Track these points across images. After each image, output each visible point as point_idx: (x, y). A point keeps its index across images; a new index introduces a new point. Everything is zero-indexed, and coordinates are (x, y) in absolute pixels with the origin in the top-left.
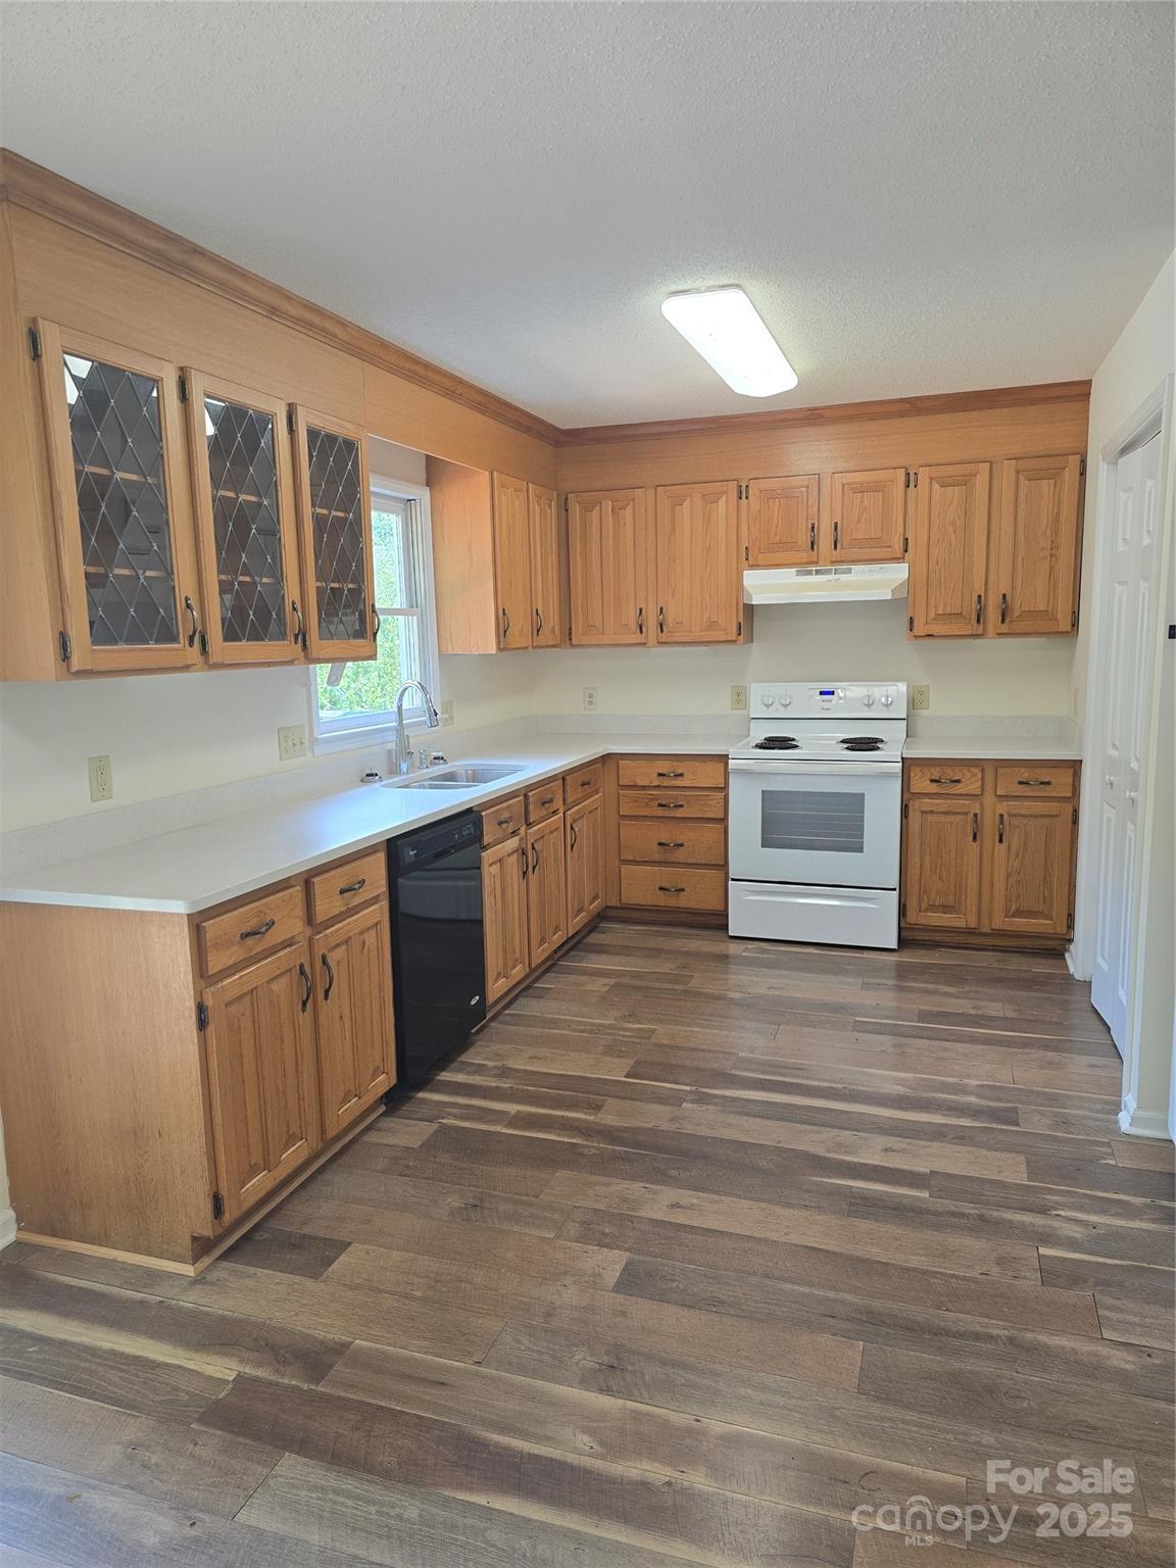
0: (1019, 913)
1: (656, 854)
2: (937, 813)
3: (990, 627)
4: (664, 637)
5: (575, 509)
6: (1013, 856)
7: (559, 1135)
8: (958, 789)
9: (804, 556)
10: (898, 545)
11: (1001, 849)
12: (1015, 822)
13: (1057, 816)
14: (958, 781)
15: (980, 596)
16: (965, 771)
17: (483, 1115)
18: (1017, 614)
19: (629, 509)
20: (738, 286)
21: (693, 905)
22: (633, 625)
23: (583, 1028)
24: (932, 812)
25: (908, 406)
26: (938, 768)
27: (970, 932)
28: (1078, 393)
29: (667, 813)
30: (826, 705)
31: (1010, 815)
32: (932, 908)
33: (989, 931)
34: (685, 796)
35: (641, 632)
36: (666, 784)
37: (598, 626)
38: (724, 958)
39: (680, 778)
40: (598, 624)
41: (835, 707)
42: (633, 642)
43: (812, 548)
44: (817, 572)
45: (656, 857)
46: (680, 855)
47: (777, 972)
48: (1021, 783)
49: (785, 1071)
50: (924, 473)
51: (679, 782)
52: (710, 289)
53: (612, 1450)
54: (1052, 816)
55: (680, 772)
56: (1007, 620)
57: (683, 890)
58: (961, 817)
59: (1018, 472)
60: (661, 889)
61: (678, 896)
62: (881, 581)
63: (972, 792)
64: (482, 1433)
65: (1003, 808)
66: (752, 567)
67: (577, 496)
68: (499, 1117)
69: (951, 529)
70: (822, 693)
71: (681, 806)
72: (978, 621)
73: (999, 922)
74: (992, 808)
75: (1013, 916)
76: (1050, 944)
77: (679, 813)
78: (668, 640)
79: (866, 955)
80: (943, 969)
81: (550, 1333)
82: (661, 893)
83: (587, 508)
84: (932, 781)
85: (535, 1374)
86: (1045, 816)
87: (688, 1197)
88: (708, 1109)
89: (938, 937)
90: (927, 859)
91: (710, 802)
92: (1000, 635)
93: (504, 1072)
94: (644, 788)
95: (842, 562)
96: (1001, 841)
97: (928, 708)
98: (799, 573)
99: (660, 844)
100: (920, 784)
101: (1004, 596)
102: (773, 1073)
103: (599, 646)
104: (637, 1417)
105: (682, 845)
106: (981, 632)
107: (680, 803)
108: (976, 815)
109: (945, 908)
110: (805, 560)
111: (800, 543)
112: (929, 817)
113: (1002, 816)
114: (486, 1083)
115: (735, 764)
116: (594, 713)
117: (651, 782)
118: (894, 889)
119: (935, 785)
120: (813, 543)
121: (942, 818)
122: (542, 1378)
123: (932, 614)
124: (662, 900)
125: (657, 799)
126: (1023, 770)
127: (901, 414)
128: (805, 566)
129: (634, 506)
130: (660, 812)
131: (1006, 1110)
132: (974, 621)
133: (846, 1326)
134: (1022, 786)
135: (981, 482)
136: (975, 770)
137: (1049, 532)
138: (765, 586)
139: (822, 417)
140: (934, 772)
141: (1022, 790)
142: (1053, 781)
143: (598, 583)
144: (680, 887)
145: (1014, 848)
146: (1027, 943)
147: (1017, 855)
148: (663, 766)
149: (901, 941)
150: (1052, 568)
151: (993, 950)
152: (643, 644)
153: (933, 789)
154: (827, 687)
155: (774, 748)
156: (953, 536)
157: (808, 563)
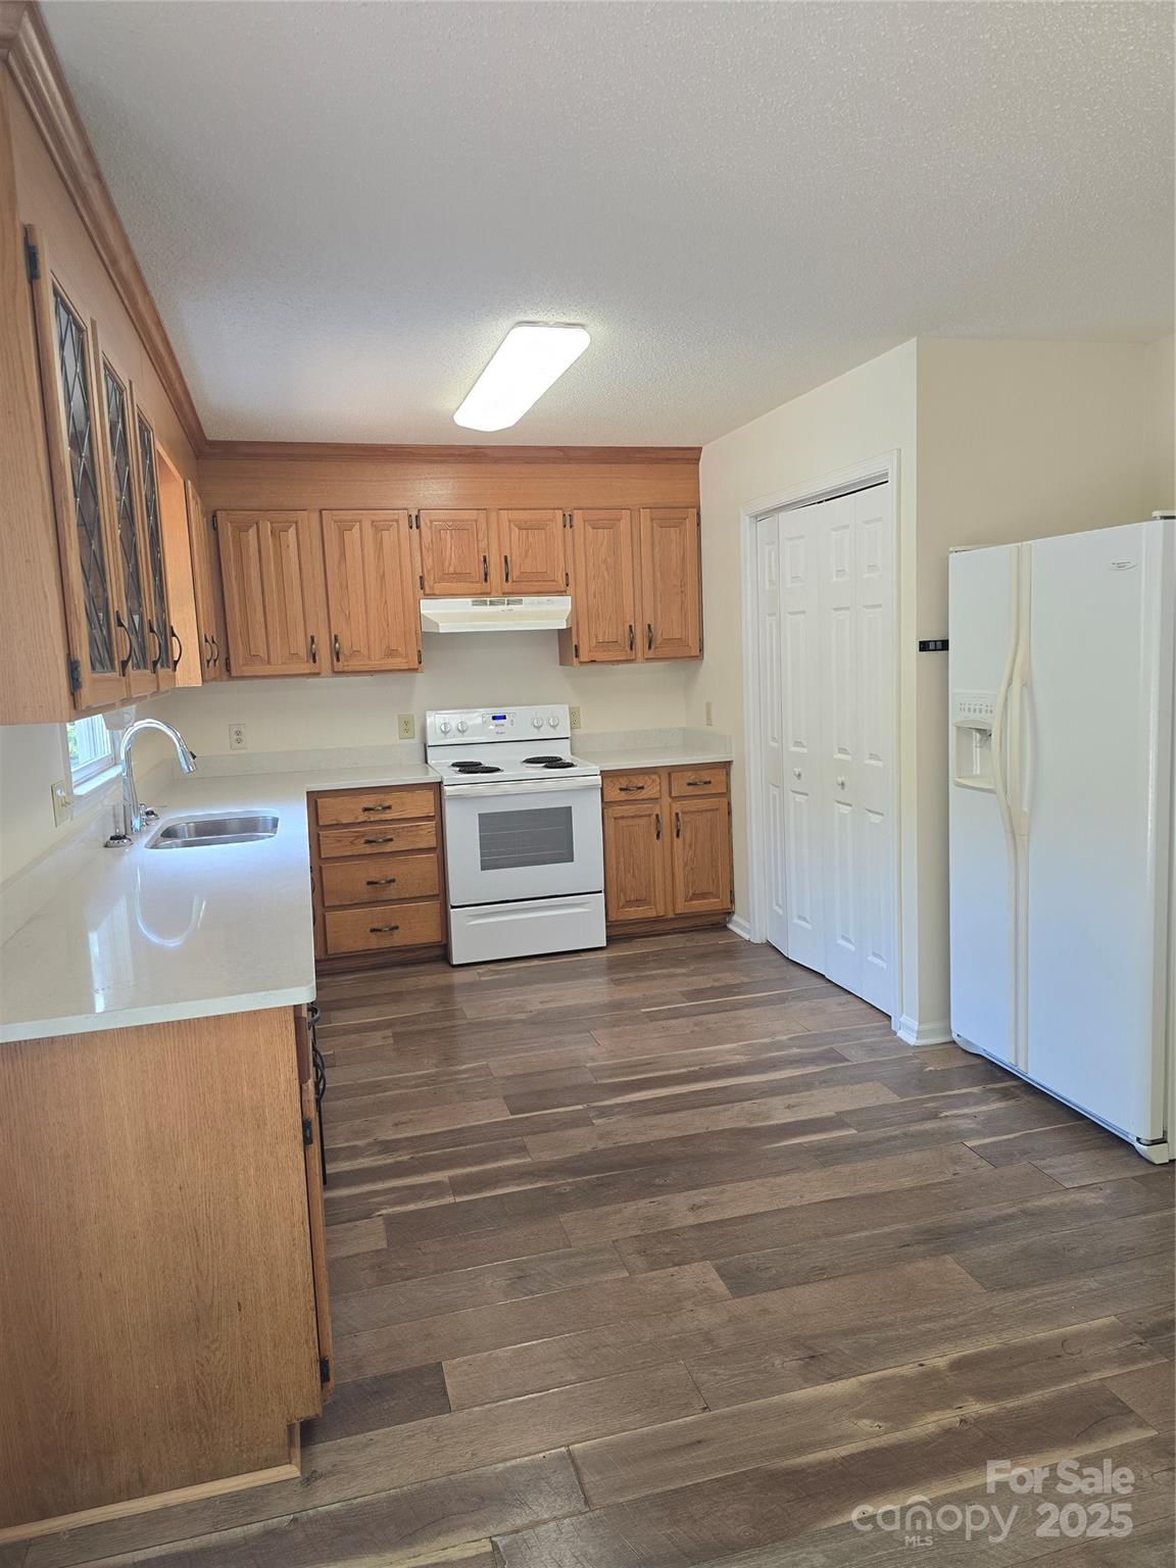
0: (696, 896)
1: (364, 892)
2: (627, 817)
3: (640, 655)
4: (339, 666)
5: (227, 530)
6: (687, 847)
7: (518, 1185)
8: (642, 794)
9: (477, 587)
10: (561, 580)
11: (678, 842)
12: (687, 818)
13: (717, 809)
14: (642, 788)
15: (631, 626)
16: (647, 778)
17: (416, 1193)
18: (658, 642)
19: (292, 531)
20: (582, 326)
21: (408, 941)
22: (303, 652)
23: (413, 1082)
24: (623, 817)
25: (561, 453)
26: (625, 778)
27: (658, 920)
28: (689, 457)
29: (376, 849)
30: (499, 729)
31: (684, 813)
32: (629, 903)
33: (673, 916)
34: (395, 829)
35: (315, 661)
36: (372, 819)
37: (262, 655)
38: (449, 989)
39: (388, 811)
40: (263, 653)
41: (509, 730)
42: (307, 671)
43: (486, 580)
44: (492, 603)
45: (366, 898)
46: (392, 892)
47: (533, 987)
48: (689, 784)
49: (638, 1069)
50: (577, 515)
51: (388, 815)
52: (558, 325)
53: (898, 1419)
54: (713, 810)
55: (387, 804)
56: (653, 647)
57: (397, 928)
58: (647, 818)
59: (652, 520)
60: (373, 930)
61: (392, 935)
62: (551, 612)
63: (653, 796)
64: (786, 1463)
65: (677, 807)
66: (428, 596)
67: (228, 514)
68: (437, 1189)
69: (604, 567)
70: (494, 718)
71: (391, 840)
72: (631, 649)
73: (682, 907)
74: (665, 809)
75: (691, 899)
76: (716, 919)
77: (389, 848)
78: (346, 669)
79: (585, 956)
80: (658, 955)
81: (731, 1355)
82: (373, 935)
83: (241, 529)
84: (621, 789)
85: (763, 1394)
86: (706, 811)
87: (699, 1196)
88: (619, 1120)
89: (628, 930)
90: (622, 859)
91: (421, 832)
92: (648, 659)
93: (387, 1147)
94: (347, 825)
95: (512, 593)
96: (678, 836)
97: (580, 728)
98: (475, 603)
99: (369, 883)
100: (614, 794)
101: (649, 626)
102: (633, 1074)
103: (264, 677)
104: (880, 1384)
105: (393, 881)
106: (633, 657)
107: (389, 837)
108: (657, 816)
109: (639, 902)
110: (479, 592)
111: (473, 574)
112: (621, 822)
113: (677, 814)
114: (380, 1163)
115: (451, 791)
116: (244, 751)
117: (357, 818)
118: (600, 892)
119: (623, 793)
120: (486, 575)
121: (630, 822)
122: (773, 1394)
123: (594, 642)
124: (375, 943)
125: (363, 836)
126: (690, 774)
127: (555, 461)
128: (481, 595)
129: (297, 529)
130: (368, 849)
131: (827, 1051)
132: (628, 649)
133: (922, 1248)
134: (691, 787)
135: (624, 526)
136: (654, 777)
137: (678, 572)
138: (446, 614)
139: (486, 455)
140: (622, 782)
141: (691, 790)
142: (712, 780)
143: (259, 609)
144: (393, 925)
145: (688, 841)
146: (698, 922)
147: (690, 846)
148: (368, 801)
149: (609, 939)
150: (682, 603)
151: (675, 933)
152: (317, 674)
153: (623, 796)
154: (499, 712)
155: (477, 772)
156: (606, 574)
157: (481, 594)
